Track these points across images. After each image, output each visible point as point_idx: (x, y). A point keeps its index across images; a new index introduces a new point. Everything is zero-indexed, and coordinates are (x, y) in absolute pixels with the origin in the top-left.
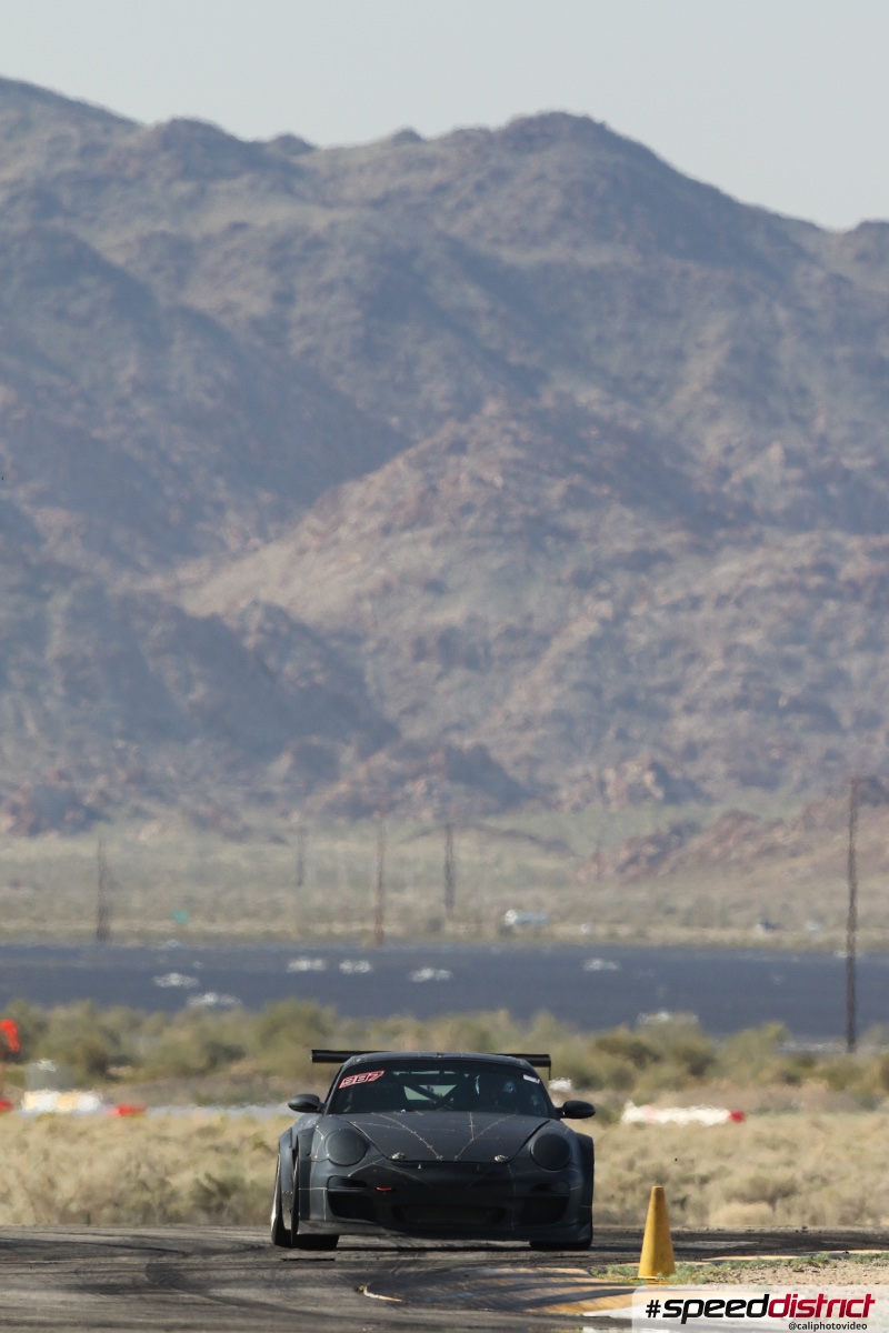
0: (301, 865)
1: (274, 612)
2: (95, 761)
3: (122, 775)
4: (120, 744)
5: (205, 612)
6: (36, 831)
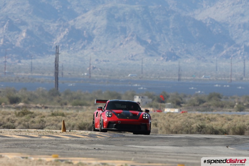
0: (216, 67)
1: (212, 20)
2: (179, 47)
3: (183, 50)
4: (183, 44)
5: (199, 19)
6: (167, 60)
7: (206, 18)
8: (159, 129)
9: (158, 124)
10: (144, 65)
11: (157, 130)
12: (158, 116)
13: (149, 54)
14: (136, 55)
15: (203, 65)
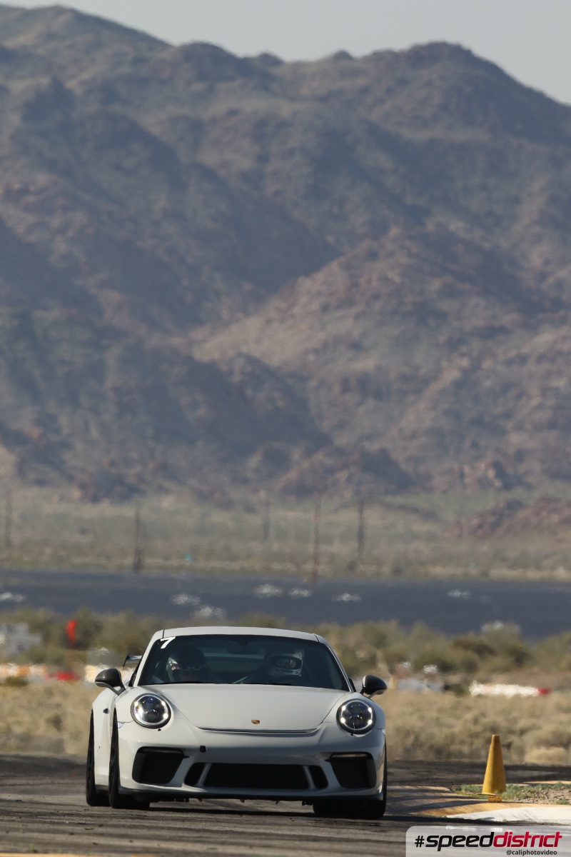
0: (266, 527)
1: (250, 360)
2: (134, 455)
3: (151, 466)
4: (151, 444)
5: (206, 359)
6: (95, 499)
7: (231, 353)
8: (66, 736)
9: (67, 722)
10: (14, 515)
11: (61, 742)
12: (64, 694)
13: (32, 476)
15: (219, 517)
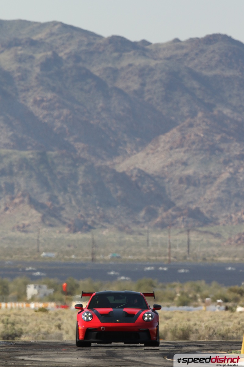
0: (148, 241)
1: (140, 171)
2: (91, 212)
3: (98, 216)
4: (98, 208)
5: (121, 171)
6: (75, 231)
7: (132, 168)
8: (63, 332)
9: (63, 326)
10: (40, 239)
11: (62, 335)
12: (63, 314)
13: (47, 222)
14: (29, 225)
15: (128, 238)
